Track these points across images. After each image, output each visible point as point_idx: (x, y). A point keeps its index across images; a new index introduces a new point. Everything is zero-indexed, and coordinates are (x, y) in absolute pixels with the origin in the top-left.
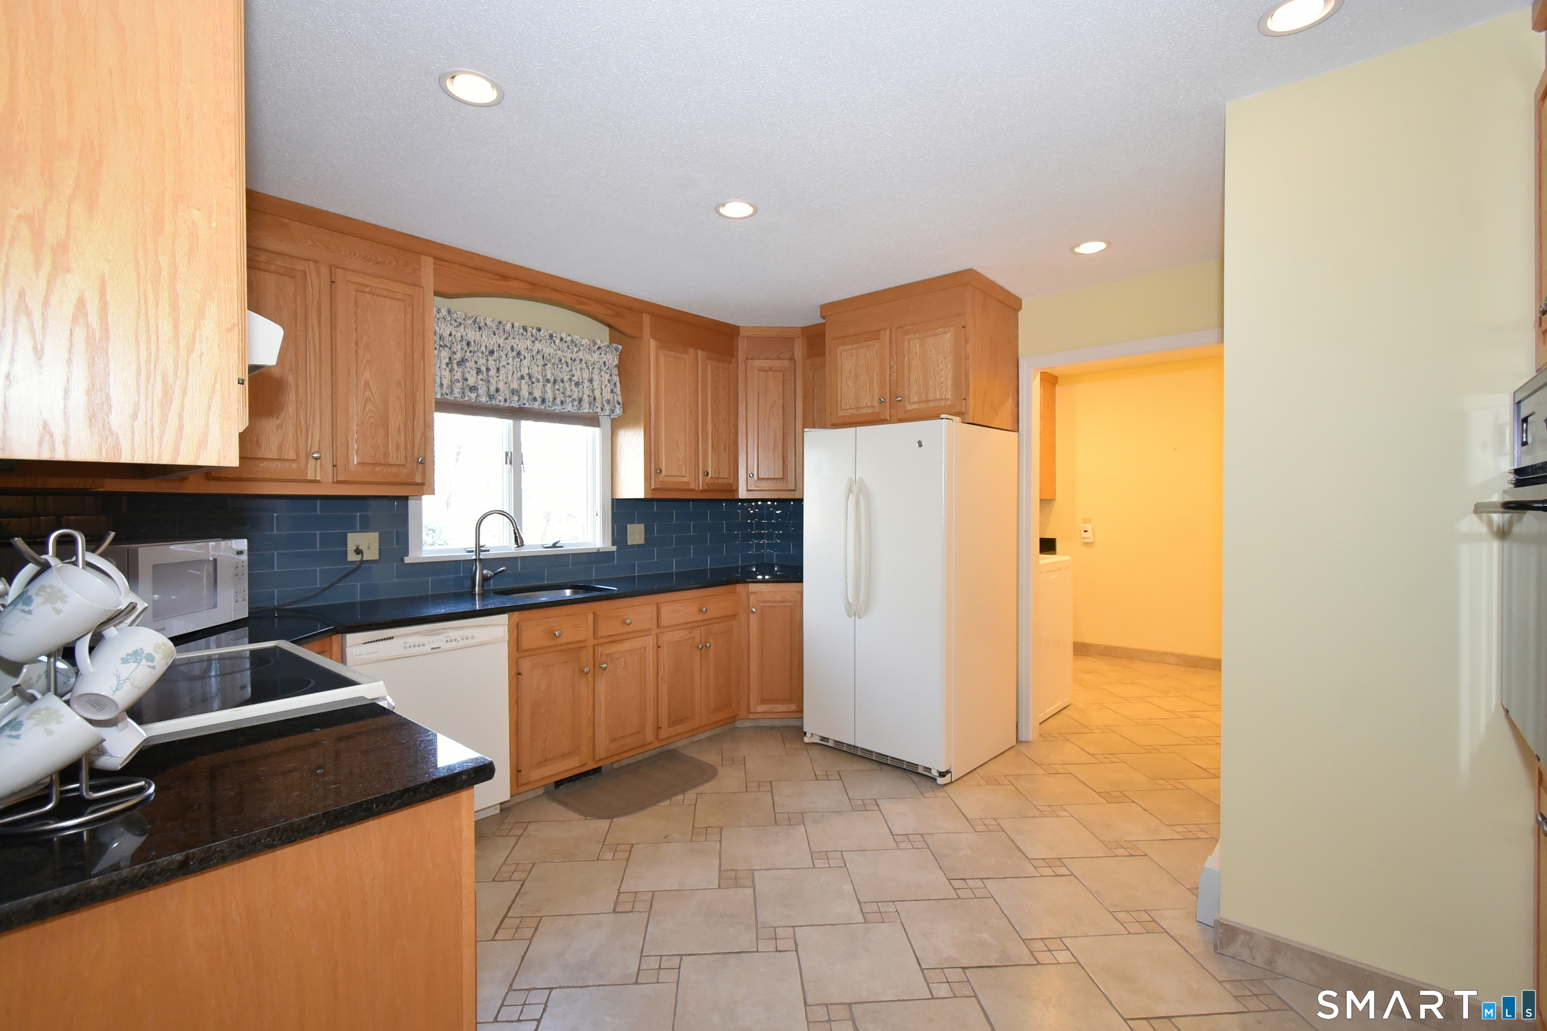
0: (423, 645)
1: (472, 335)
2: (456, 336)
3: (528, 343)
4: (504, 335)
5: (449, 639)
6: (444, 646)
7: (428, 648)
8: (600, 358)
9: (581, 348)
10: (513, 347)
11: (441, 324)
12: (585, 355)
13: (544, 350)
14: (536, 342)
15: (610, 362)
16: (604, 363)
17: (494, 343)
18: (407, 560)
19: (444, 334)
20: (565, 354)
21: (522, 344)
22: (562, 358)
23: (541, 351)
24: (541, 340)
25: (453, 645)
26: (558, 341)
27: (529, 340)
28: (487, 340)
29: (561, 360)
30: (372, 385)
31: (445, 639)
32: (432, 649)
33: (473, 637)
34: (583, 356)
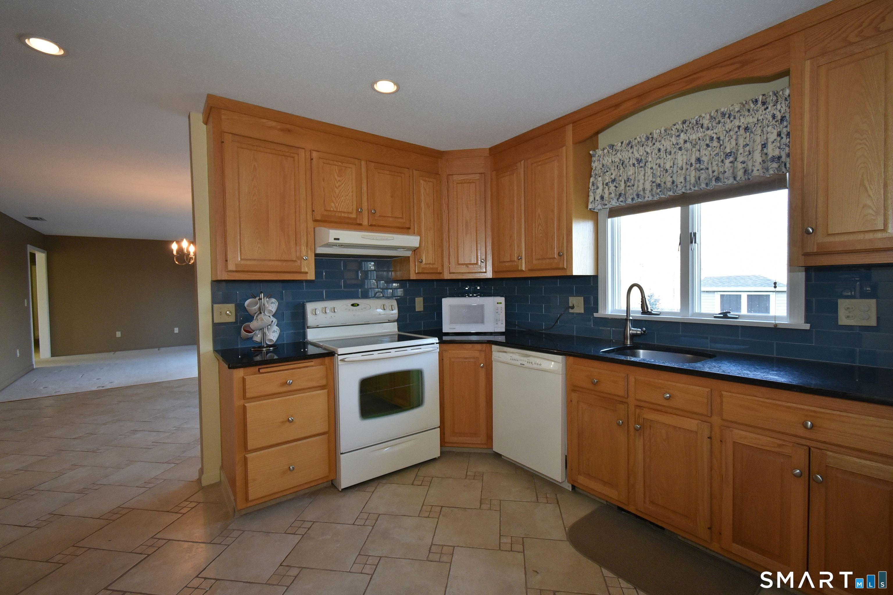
0: (518, 360)
1: (625, 155)
2: (616, 161)
3: (674, 140)
4: (652, 143)
5: (529, 361)
6: (526, 365)
7: (519, 363)
8: (765, 114)
9: (737, 115)
10: (660, 149)
11: (606, 157)
12: (742, 120)
13: (691, 137)
14: (682, 134)
15: (782, 112)
16: (774, 117)
17: (643, 153)
18: (596, 315)
19: (608, 164)
20: (715, 131)
21: (667, 144)
22: (713, 135)
23: (687, 140)
24: (687, 130)
25: (530, 365)
26: (706, 122)
27: (674, 136)
28: (638, 153)
29: (713, 137)
30: (541, 216)
31: (527, 361)
32: (521, 364)
33: (540, 365)
34: (740, 122)
